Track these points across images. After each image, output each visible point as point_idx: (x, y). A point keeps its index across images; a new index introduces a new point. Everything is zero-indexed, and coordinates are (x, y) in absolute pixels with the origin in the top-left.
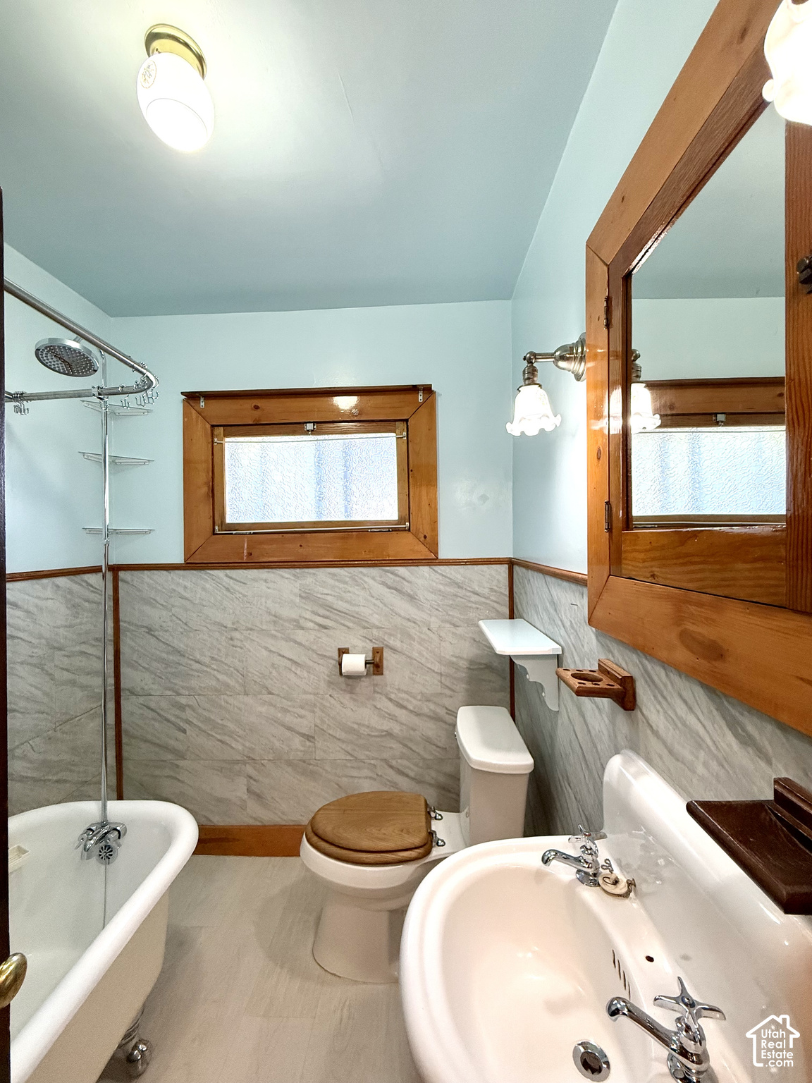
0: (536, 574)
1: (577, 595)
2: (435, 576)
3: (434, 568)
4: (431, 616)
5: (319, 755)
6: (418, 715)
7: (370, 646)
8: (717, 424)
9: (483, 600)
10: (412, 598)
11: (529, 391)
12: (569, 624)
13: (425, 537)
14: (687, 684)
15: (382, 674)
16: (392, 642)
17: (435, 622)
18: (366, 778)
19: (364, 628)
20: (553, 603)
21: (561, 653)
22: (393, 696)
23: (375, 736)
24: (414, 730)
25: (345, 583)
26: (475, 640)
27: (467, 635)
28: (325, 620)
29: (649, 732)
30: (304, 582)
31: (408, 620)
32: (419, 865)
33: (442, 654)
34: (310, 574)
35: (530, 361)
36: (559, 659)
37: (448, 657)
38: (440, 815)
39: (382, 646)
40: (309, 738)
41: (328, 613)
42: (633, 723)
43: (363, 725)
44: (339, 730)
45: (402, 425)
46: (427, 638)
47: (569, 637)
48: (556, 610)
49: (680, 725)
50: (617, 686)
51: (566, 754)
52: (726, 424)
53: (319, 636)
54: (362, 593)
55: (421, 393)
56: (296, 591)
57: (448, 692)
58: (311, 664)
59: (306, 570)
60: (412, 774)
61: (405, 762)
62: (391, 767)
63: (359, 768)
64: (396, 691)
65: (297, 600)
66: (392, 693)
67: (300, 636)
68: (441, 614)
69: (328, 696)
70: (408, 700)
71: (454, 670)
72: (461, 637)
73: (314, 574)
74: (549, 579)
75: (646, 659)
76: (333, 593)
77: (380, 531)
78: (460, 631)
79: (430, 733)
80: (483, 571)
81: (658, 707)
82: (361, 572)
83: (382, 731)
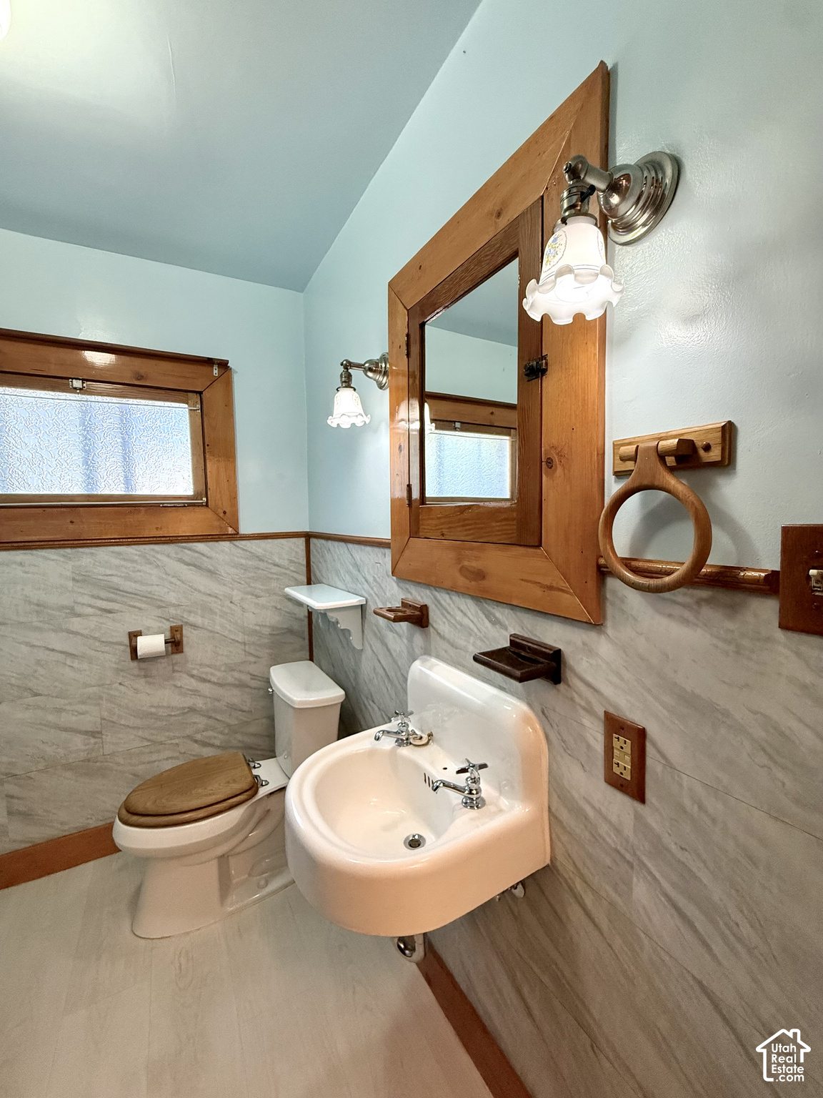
0: (336, 544)
1: (380, 555)
2: (234, 550)
3: (235, 542)
4: (233, 590)
5: (108, 749)
6: (220, 685)
7: (167, 625)
8: (455, 429)
9: (283, 570)
10: (212, 573)
11: (346, 394)
12: (372, 579)
13: (225, 513)
14: (463, 600)
15: (182, 652)
16: (192, 619)
17: (237, 595)
18: (167, 759)
19: (159, 607)
20: (356, 566)
21: (365, 603)
22: (195, 672)
23: (175, 716)
24: (219, 701)
25: (135, 561)
26: (276, 608)
27: (268, 604)
28: (110, 603)
29: (438, 638)
30: (78, 563)
31: (210, 595)
32: (249, 805)
33: (245, 624)
34: (86, 554)
35: (346, 368)
36: (362, 608)
37: (251, 626)
38: (259, 764)
39: (180, 623)
40: (93, 734)
41: (112, 596)
42: (427, 637)
43: (163, 707)
44: (132, 717)
45: (196, 398)
46: (229, 611)
47: (372, 589)
48: (359, 571)
49: (458, 627)
50: (417, 613)
51: (370, 680)
52: (462, 430)
53: (101, 621)
54: (155, 571)
55: (215, 367)
56: (69, 574)
57: (253, 659)
58: (93, 653)
59: (81, 550)
60: (217, 742)
61: (210, 733)
62: (196, 741)
63: (159, 751)
64: (198, 667)
65: (70, 584)
66: (194, 669)
67: (76, 624)
68: (243, 586)
69: (117, 685)
70: (212, 674)
71: (257, 638)
72: (263, 607)
73: (92, 554)
74: (350, 546)
75: (437, 591)
76: (119, 574)
77: (174, 506)
78: (262, 601)
79: (236, 700)
80: (283, 545)
81: (444, 620)
82: (153, 550)
83: (184, 708)
